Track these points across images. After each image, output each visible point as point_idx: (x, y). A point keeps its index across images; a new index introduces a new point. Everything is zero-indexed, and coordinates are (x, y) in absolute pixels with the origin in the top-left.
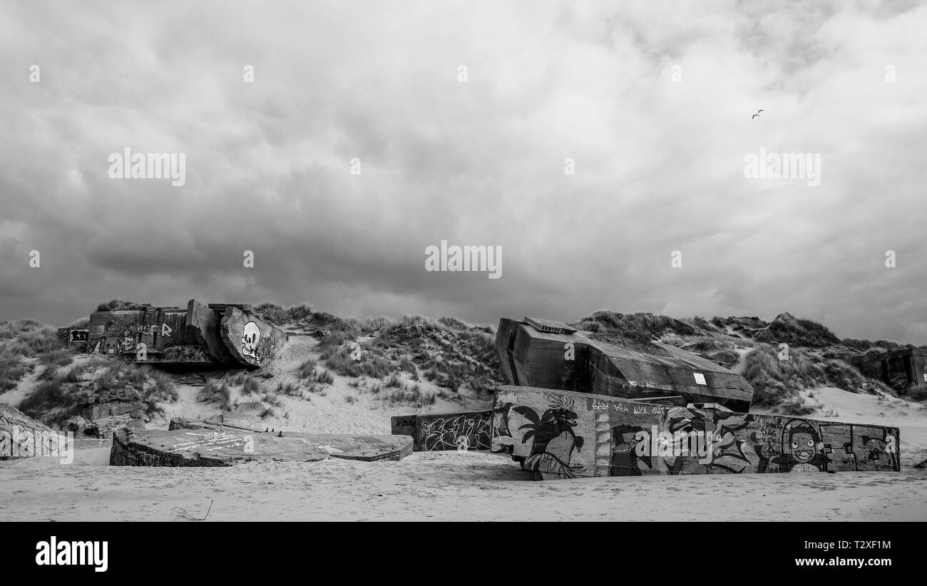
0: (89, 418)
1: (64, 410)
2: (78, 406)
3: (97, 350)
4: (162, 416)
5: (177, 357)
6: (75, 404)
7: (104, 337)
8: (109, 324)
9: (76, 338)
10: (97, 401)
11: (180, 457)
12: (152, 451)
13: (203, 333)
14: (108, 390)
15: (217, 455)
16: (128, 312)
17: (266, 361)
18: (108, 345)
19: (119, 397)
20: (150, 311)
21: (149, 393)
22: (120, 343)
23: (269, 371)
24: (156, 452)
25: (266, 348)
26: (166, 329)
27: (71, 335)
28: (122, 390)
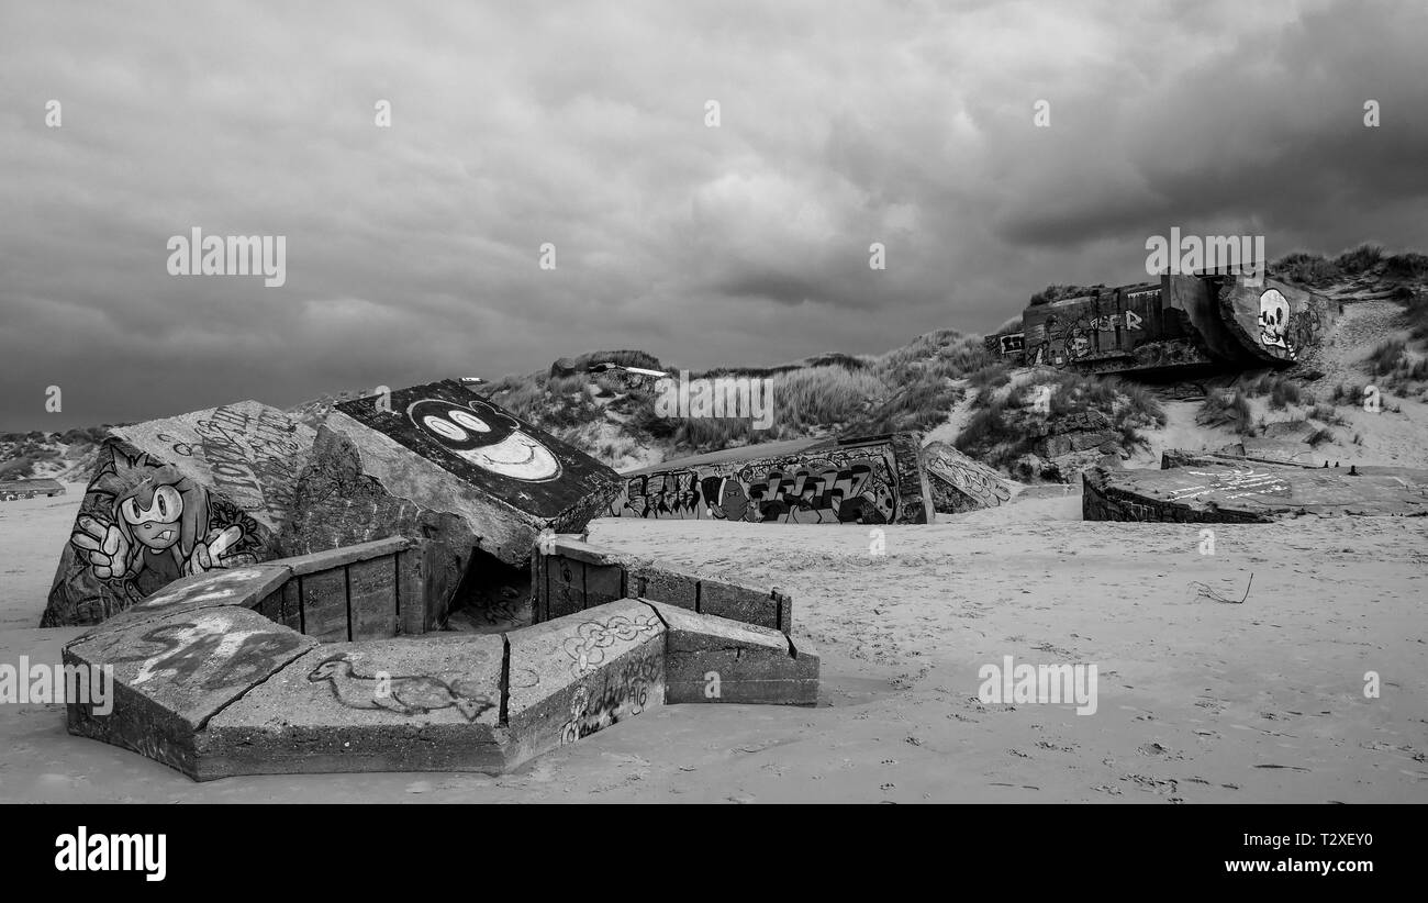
0: (1044, 455)
1: (1010, 447)
2: (1028, 440)
3: (1039, 360)
4: (1146, 450)
5: (1156, 359)
6: (1024, 438)
7: (1046, 342)
8: (1050, 322)
9: (1008, 348)
10: (1052, 432)
11: (1185, 508)
12: (1141, 500)
13: (1191, 318)
14: (1063, 415)
15: (1245, 506)
16: (1073, 302)
17: (1306, 351)
18: (1054, 352)
19: (1081, 425)
20: (1104, 294)
21: (1121, 416)
22: (1069, 348)
23: (1314, 368)
24: (1148, 501)
25: (1304, 330)
26: (1133, 319)
27: (1003, 344)
28: (1083, 414)
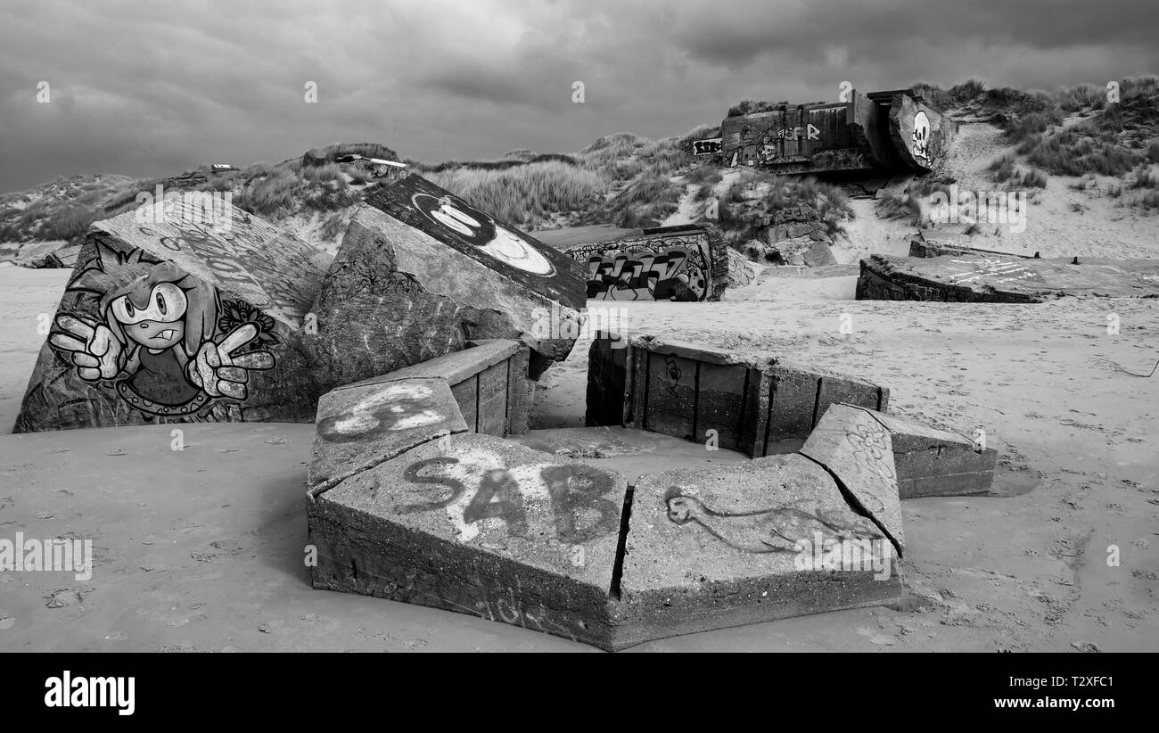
0: (766, 241)
1: (739, 234)
2: (752, 229)
3: (734, 163)
4: (845, 238)
5: (829, 164)
6: (748, 227)
7: (741, 147)
8: (745, 131)
9: (700, 151)
10: (772, 223)
11: (968, 290)
12: (927, 283)
13: (865, 132)
14: (781, 209)
15: (1015, 289)
16: (764, 115)
17: (937, 161)
18: (747, 156)
19: (795, 217)
20: (790, 110)
21: (824, 210)
22: (760, 153)
23: (947, 175)
24: (934, 285)
25: (936, 146)
26: (813, 131)
27: (695, 148)
28: (797, 209)
